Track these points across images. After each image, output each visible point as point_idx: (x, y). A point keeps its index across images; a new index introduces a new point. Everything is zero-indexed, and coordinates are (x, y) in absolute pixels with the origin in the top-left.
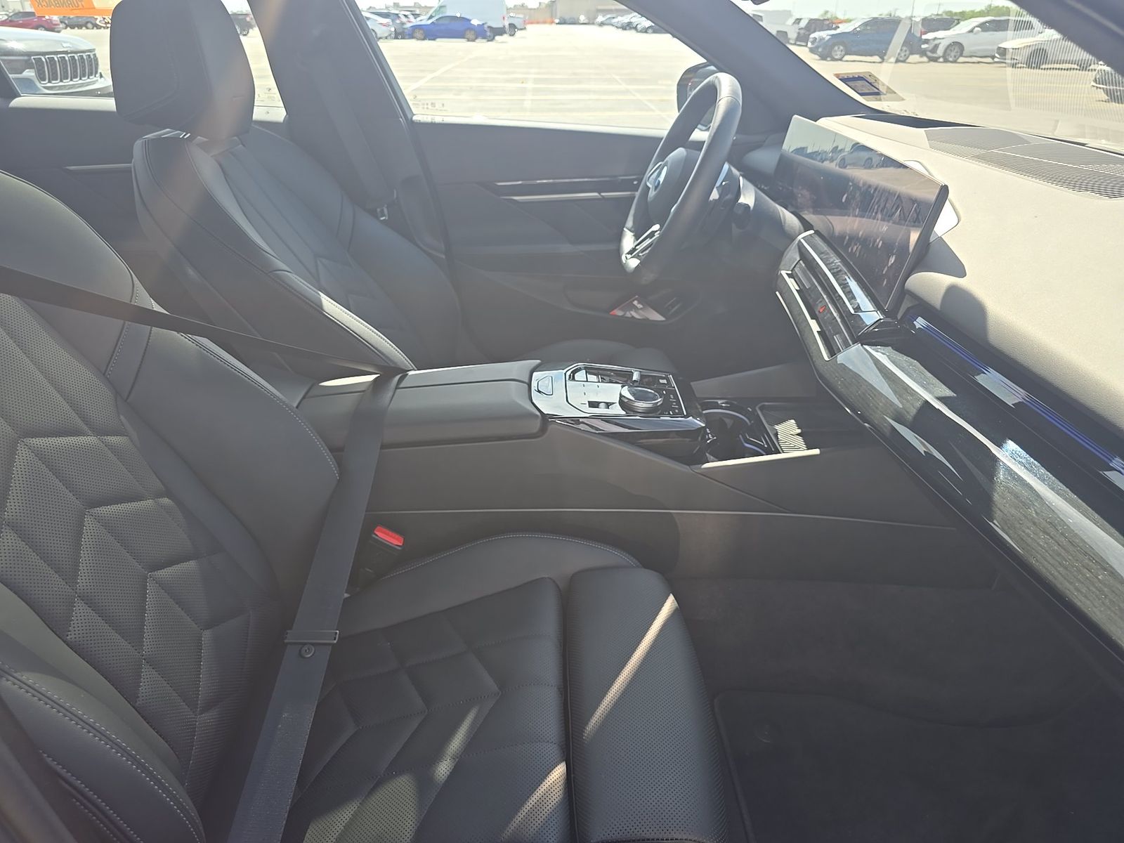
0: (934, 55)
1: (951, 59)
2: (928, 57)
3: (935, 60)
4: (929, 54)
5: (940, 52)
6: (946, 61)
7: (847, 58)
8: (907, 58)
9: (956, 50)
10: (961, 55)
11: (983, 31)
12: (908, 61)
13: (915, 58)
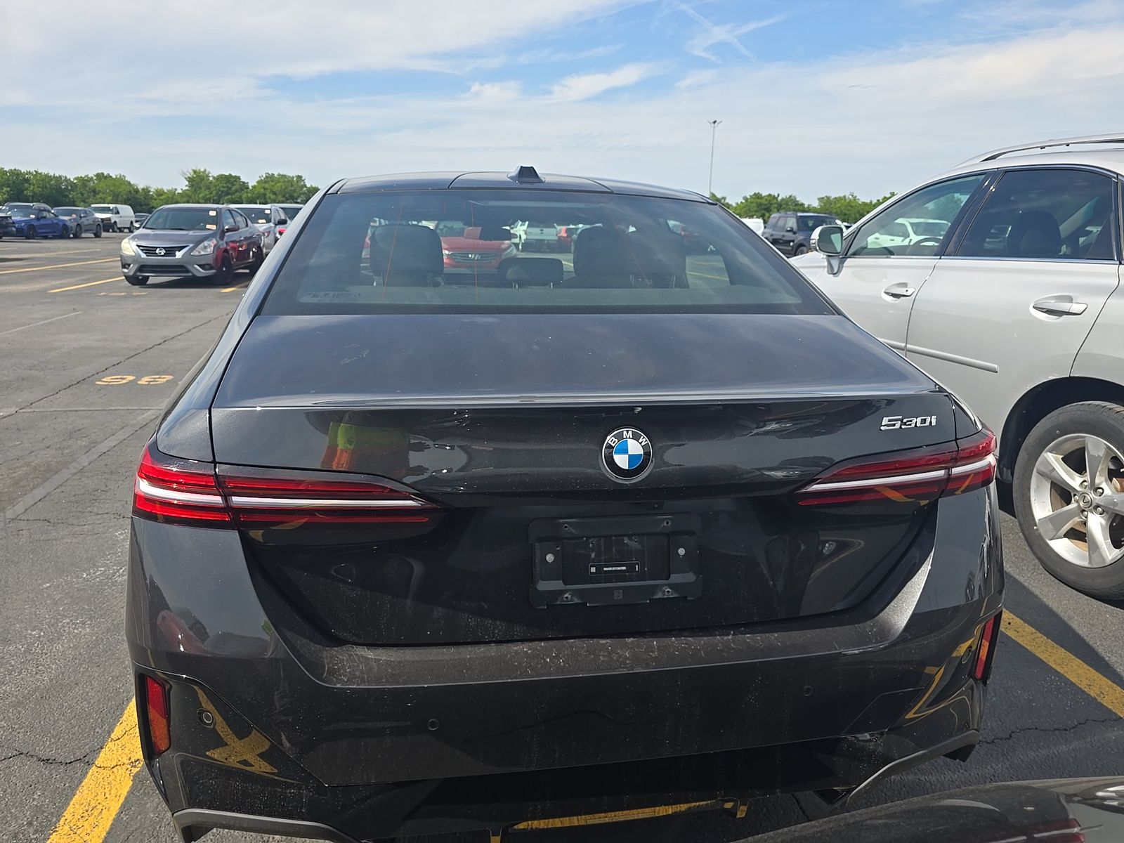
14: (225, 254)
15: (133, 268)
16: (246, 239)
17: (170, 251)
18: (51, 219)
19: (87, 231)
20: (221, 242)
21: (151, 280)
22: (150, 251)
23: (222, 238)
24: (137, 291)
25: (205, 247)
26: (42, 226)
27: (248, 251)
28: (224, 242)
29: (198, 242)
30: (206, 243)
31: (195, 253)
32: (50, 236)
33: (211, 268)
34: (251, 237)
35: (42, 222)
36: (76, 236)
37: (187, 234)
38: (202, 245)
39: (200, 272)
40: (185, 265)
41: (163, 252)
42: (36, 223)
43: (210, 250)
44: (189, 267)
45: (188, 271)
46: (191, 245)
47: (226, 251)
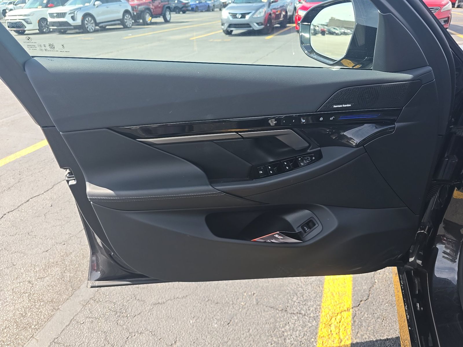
14: (270, 16)
15: (226, 25)
16: (281, 7)
17: (243, 16)
18: (204, 3)
19: (217, 8)
20: (268, 9)
21: (234, 32)
22: (234, 16)
23: (269, 6)
24: (228, 38)
25: (260, 13)
26: (201, 6)
27: (280, 14)
28: (270, 9)
29: (257, 9)
30: (261, 10)
31: (255, 16)
32: (204, 10)
33: (262, 24)
34: (283, 6)
35: (201, 4)
36: (213, 10)
37: (252, 5)
38: (258, 12)
39: (256, 27)
40: (249, 23)
41: (240, 16)
42: (198, 5)
43: (263, 14)
44: (251, 25)
45: (250, 27)
46: (254, 12)
47: (270, 14)
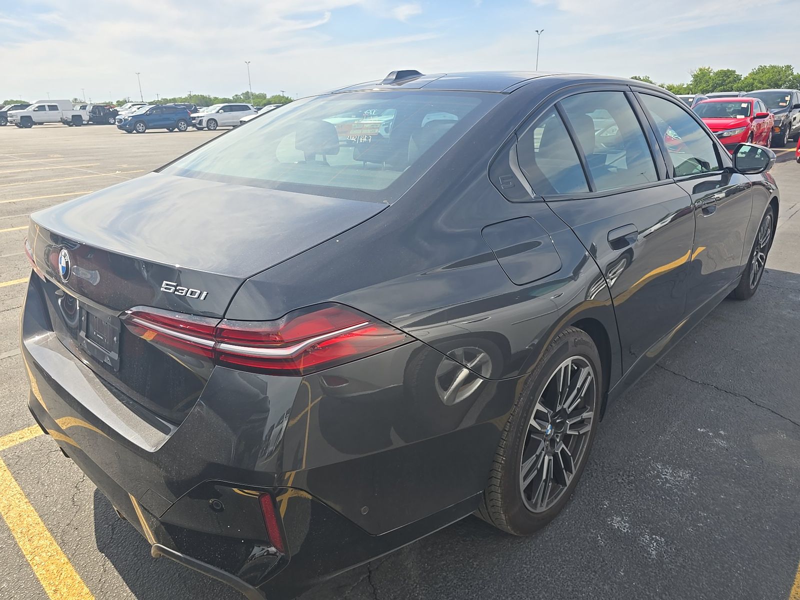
0: (201, 126)
1: (212, 128)
2: (197, 128)
3: (201, 129)
4: (198, 126)
5: (204, 124)
6: (209, 130)
7: (147, 131)
8: (186, 129)
9: (213, 123)
10: (217, 126)
11: (224, 112)
12: (187, 130)
13: (190, 128)
